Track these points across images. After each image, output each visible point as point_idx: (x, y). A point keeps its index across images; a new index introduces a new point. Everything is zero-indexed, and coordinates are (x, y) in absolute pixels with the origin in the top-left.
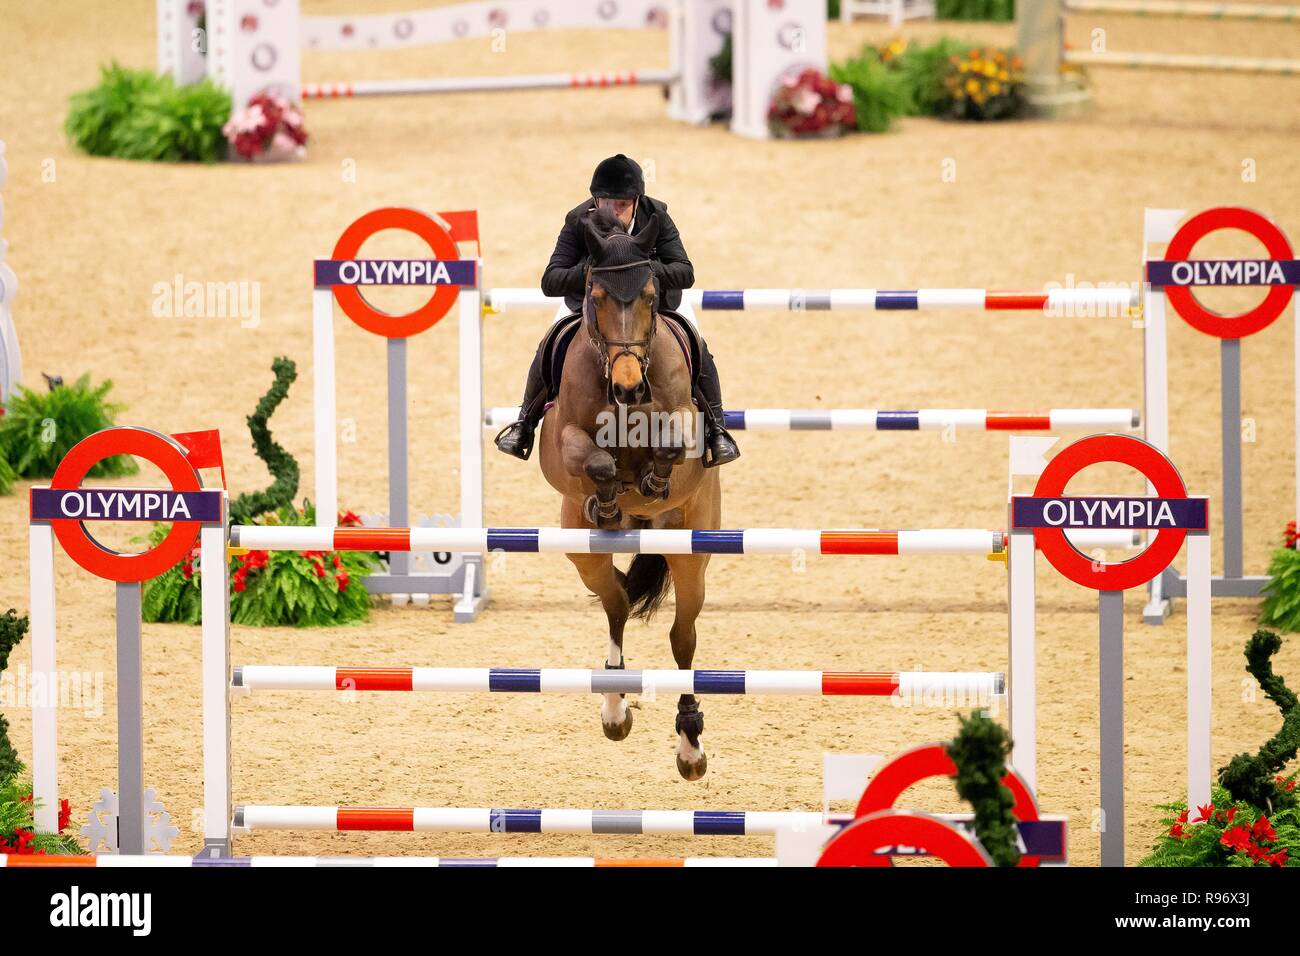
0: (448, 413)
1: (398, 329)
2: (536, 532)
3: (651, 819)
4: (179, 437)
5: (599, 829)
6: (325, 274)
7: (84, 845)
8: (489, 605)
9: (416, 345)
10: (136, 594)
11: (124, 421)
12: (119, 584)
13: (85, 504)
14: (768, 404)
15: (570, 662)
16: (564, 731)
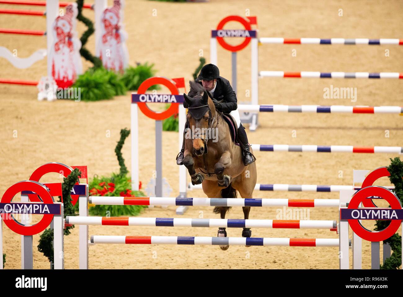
0: (248, 73)
1: (234, 49)
2: (272, 106)
3: (304, 187)
4: (174, 80)
5: (290, 190)
6: (214, 34)
7: (146, 194)
8: (259, 127)
9: (239, 54)
10: (161, 123)
11: (158, 75)
12: (156, 121)
13: (147, 98)
14: (338, 70)
15: (282, 143)
16: (280, 163)
